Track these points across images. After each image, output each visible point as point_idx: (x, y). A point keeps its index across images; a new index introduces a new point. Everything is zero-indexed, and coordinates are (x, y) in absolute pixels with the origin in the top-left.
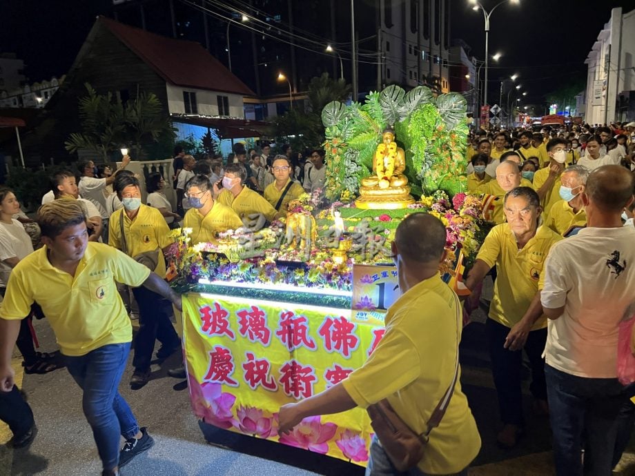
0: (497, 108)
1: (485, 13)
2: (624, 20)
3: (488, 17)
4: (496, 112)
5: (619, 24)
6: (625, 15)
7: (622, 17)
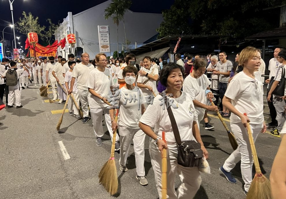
0: (21, 51)
1: (10, 2)
2: (74, 18)
3: (12, 4)
4: (21, 53)
5: (72, 19)
6: (73, 16)
7: (72, 16)
